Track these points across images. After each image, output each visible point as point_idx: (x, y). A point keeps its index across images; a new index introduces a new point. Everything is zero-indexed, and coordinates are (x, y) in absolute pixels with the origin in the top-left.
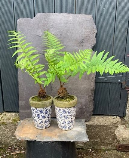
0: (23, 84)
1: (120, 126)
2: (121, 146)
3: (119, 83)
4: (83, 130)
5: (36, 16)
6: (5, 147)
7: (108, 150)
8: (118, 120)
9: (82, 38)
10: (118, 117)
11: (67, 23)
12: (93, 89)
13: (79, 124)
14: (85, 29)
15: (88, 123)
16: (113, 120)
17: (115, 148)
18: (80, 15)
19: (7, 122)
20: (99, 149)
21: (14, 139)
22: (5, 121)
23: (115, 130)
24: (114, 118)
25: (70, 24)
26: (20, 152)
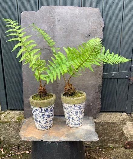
0: (27, 81)
1: (128, 123)
2: (129, 143)
3: (127, 79)
4: (92, 128)
5: (40, 9)
6: (9, 147)
7: (116, 147)
8: (125, 117)
9: (90, 33)
10: (125, 114)
11: (73, 17)
12: (100, 85)
13: (88, 122)
14: (92, 23)
15: (95, 120)
16: (120, 117)
17: (122, 145)
18: (86, 9)
19: (11, 121)
20: (106, 146)
21: (19, 138)
22: (9, 120)
23: (122, 127)
24: (121, 115)
25: (77, 17)
26: (25, 152)
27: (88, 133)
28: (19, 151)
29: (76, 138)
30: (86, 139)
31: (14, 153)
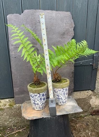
0: (16, 73)
1: (93, 97)
2: (95, 111)
3: (91, 65)
6: (4, 129)
7: (86, 116)
8: (91, 93)
9: (64, 32)
10: (90, 91)
11: (51, 19)
12: (73, 72)
13: (70, 100)
14: (66, 24)
15: (74, 98)
16: (87, 94)
17: (90, 114)
18: (61, 12)
19: (4, 108)
20: (79, 116)
21: (11, 121)
22: (2, 107)
23: (90, 101)
24: (88, 92)
25: (54, 19)
26: (19, 131)
27: (73, 107)
28: (13, 131)
29: (67, 112)
30: (74, 111)
31: (10, 133)
